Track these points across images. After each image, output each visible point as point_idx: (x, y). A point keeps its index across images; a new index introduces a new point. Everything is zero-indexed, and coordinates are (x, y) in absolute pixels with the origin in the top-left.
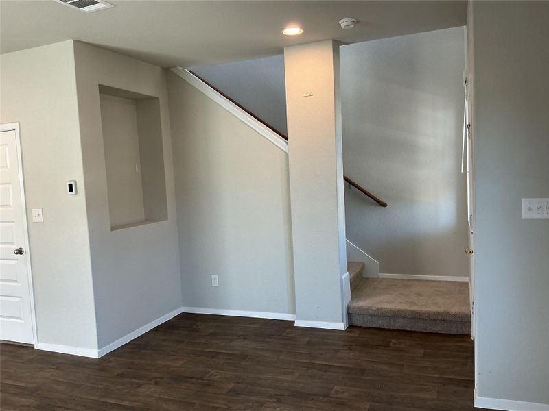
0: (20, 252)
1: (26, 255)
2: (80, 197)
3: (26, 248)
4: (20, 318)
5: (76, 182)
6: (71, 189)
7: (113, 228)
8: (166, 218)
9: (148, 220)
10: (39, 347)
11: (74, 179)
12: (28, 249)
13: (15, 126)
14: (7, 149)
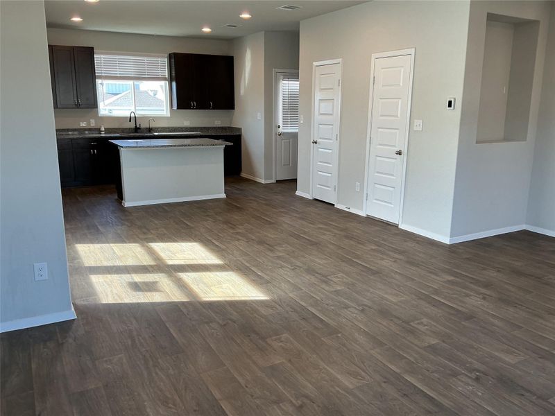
0: (400, 153)
1: (404, 156)
2: (456, 112)
3: (405, 151)
4: (391, 203)
5: (455, 99)
6: (450, 105)
7: (477, 142)
8: (524, 139)
9: (506, 139)
10: (402, 226)
11: (454, 97)
12: (406, 151)
13: (412, 51)
14: (402, 70)
